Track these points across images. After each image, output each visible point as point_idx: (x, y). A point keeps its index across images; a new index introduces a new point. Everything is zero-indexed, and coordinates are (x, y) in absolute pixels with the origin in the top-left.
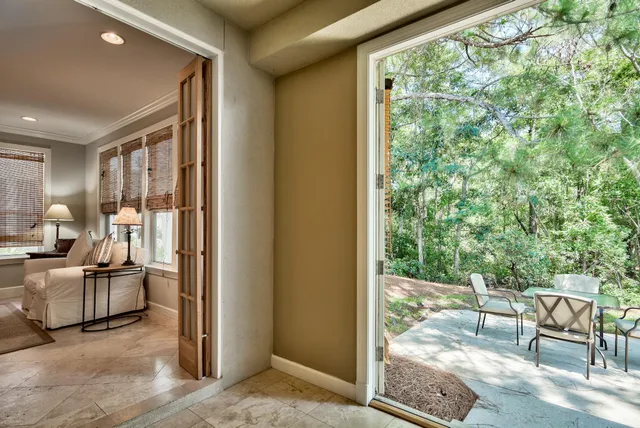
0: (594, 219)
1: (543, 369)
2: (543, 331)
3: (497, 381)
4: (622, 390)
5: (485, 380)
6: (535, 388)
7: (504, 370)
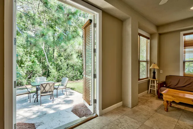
0: (33, 62)
1: (43, 106)
2: (42, 94)
3: (35, 116)
4: (60, 102)
5: (31, 118)
6: (45, 112)
7: (34, 112)
